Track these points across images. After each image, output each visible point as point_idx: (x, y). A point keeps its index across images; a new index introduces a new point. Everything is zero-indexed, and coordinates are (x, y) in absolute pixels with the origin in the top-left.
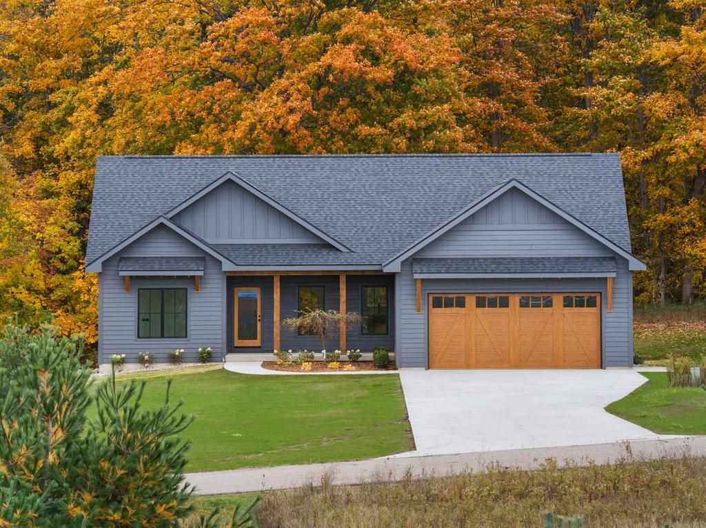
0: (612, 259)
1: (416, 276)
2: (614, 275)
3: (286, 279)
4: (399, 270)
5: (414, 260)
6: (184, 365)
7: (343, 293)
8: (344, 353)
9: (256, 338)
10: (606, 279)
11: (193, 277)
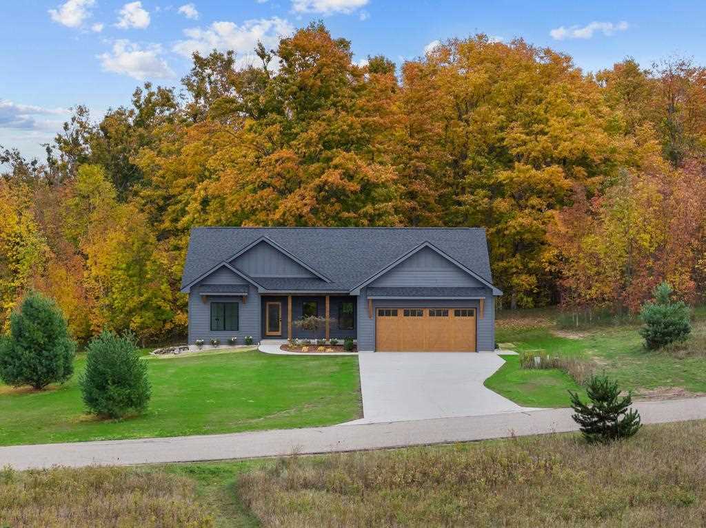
0: (483, 288)
1: (369, 298)
2: (484, 298)
3: (296, 298)
4: (358, 294)
5: (368, 288)
6: (237, 346)
7: (328, 306)
8: (328, 340)
9: (278, 331)
10: (479, 300)
11: (241, 296)
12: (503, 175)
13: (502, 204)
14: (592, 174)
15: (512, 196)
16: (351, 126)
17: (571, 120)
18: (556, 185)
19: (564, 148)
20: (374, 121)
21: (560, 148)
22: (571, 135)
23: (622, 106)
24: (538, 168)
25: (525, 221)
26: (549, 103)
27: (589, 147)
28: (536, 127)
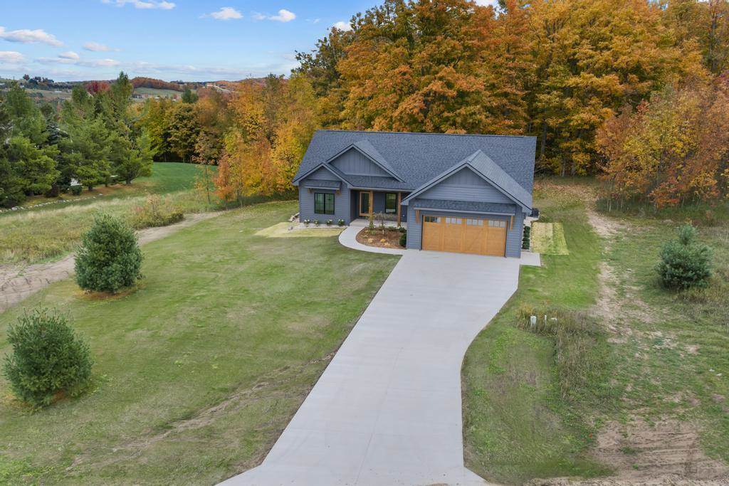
0: (515, 204)
1: (415, 208)
2: (513, 214)
4: (408, 204)
5: (416, 199)
6: (332, 226)
9: (368, 213)
11: (337, 190)
12: (572, 81)
13: (569, 103)
14: (642, 79)
15: (578, 96)
16: (454, 48)
17: (631, 39)
18: (612, 89)
19: (623, 61)
20: (472, 44)
21: (619, 61)
22: (629, 50)
23: (674, 25)
24: (598, 76)
25: (585, 116)
26: (615, 25)
27: (644, 59)
28: (602, 44)
